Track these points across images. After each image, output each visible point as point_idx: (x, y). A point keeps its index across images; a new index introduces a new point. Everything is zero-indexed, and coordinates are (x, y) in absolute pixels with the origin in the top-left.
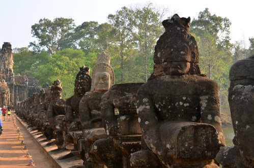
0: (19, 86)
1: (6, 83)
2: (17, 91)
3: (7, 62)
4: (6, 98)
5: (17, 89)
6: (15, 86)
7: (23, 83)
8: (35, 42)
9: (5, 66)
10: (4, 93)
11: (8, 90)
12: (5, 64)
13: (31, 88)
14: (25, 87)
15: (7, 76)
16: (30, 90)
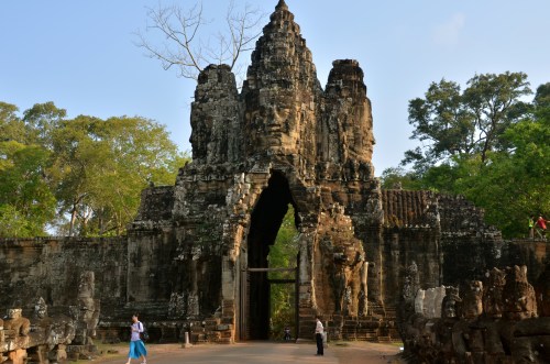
0: (404, 233)
1: (348, 220)
2: (396, 254)
3: (347, 135)
4: (351, 284)
5: (396, 243)
6: (388, 234)
7: (422, 219)
8: (418, 148)
9: (340, 152)
10: (340, 262)
11: (357, 248)
12: (340, 143)
13: (455, 238)
14: (428, 236)
15: (353, 191)
16: (450, 249)
